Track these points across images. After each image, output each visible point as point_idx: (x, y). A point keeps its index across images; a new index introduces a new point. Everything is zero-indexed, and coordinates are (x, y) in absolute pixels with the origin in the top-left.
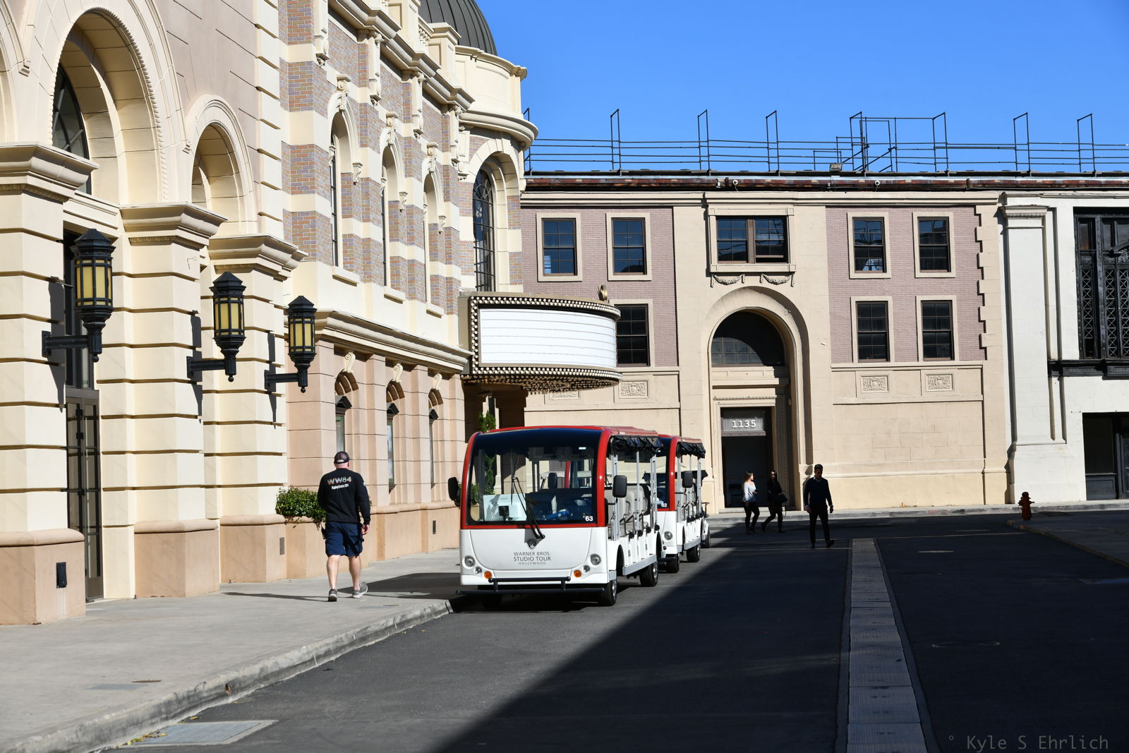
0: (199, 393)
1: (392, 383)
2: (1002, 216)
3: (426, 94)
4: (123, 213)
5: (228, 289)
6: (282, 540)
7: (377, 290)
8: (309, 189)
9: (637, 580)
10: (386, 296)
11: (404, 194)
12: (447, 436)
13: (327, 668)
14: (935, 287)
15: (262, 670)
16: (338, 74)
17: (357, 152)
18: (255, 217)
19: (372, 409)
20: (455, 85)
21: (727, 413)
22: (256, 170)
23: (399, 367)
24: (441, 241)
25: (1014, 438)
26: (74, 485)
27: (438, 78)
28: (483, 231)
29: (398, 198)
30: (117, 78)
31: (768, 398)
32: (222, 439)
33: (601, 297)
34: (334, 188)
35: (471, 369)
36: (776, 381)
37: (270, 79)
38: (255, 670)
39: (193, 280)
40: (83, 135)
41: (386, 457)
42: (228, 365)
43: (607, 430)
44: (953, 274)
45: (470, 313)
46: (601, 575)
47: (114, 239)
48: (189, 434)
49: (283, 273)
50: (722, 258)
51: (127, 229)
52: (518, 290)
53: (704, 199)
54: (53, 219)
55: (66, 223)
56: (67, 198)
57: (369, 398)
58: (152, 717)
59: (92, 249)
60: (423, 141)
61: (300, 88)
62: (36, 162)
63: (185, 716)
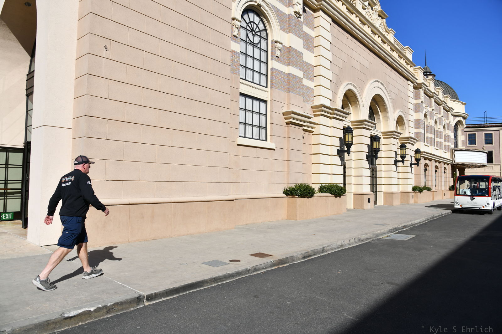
0: (397, 167)
1: (436, 166)
3: (444, 109)
4: (382, 133)
5: (403, 147)
6: (413, 196)
7: (433, 147)
8: (419, 128)
9: (497, 209)
10: (435, 149)
11: (439, 128)
12: (448, 176)
13: (425, 224)
15: (411, 223)
16: (425, 105)
17: (429, 120)
18: (408, 133)
19: (432, 171)
20: (450, 107)
22: (408, 124)
23: (438, 163)
24: (447, 138)
26: (372, 184)
27: (447, 105)
28: (456, 136)
30: (381, 107)
32: (401, 176)
33: (483, 149)
34: (424, 128)
35: (453, 163)
37: (412, 107)
38: (410, 223)
39: (395, 145)
40: (374, 118)
41: (435, 180)
42: (403, 161)
43: (491, 176)
45: (453, 152)
46: (490, 208)
47: (380, 137)
48: (394, 174)
49: (414, 144)
51: (383, 136)
52: (464, 147)
54: (368, 133)
55: (371, 135)
56: (371, 130)
57: (431, 169)
58: (388, 232)
59: (376, 139)
60: (443, 118)
61: (417, 108)
62: (365, 123)
63: (395, 232)
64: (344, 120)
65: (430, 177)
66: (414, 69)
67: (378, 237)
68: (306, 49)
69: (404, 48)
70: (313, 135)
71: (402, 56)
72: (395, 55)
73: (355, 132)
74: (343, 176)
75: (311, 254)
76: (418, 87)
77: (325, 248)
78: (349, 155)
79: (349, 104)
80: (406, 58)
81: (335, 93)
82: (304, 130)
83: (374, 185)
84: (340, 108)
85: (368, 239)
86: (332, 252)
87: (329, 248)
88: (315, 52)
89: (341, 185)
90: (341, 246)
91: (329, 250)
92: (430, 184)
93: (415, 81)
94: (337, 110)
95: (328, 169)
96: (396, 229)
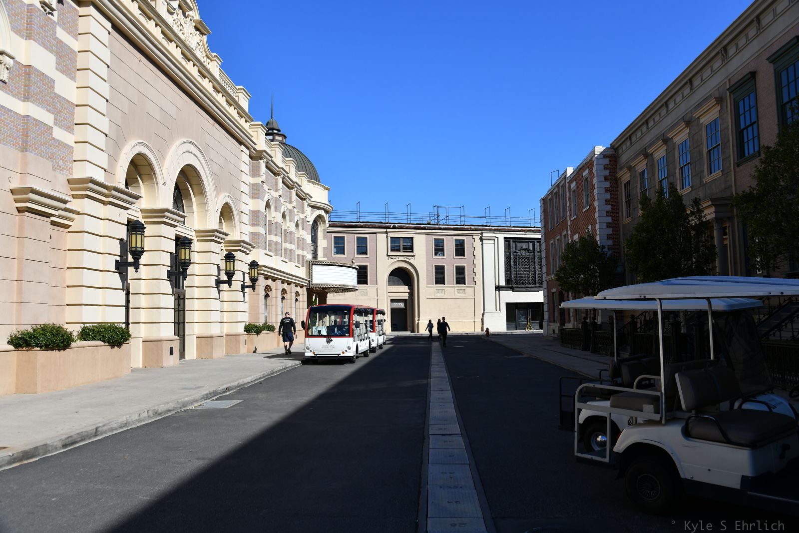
0: (219, 291)
1: (283, 289)
2: (481, 239)
3: (297, 195)
4: (196, 231)
5: (230, 257)
6: (246, 340)
7: (279, 258)
8: (258, 225)
9: (363, 355)
10: (282, 261)
11: (289, 227)
12: (301, 307)
13: (260, 383)
14: (460, 261)
15: (238, 383)
16: (268, 187)
17: (274, 213)
18: (239, 234)
19: (276, 298)
20: (306, 192)
21: (392, 301)
22: (240, 218)
23: (286, 284)
24: (301, 243)
25: (484, 310)
26: (177, 321)
27: (301, 190)
28: (314, 240)
29: (287, 228)
30: (195, 187)
31: (406, 296)
33: (353, 263)
34: (266, 225)
35: (309, 285)
36: (409, 291)
37: (246, 189)
38: (236, 383)
39: (218, 254)
40: (183, 205)
42: (229, 282)
43: (354, 306)
44: (466, 257)
45: (309, 267)
46: (351, 353)
47: (192, 240)
48: (215, 304)
49: (248, 252)
50: (392, 250)
51: (197, 237)
52: (325, 259)
53: (386, 231)
54: (172, 233)
55: (176, 234)
56: (177, 226)
57: (276, 294)
58: (201, 399)
59: (185, 243)
60: (295, 210)
61: (255, 192)
62: (167, 214)
63: (212, 399)
64: (129, 209)
65: (274, 308)
66: (252, 125)
67: (184, 407)
68: (61, 72)
69: (236, 88)
70: (69, 232)
71: (231, 102)
72: (220, 99)
73: (149, 230)
74: (125, 308)
75: (76, 440)
76: (256, 156)
77: (100, 429)
78: (136, 272)
79: (139, 179)
80: (238, 107)
81: (113, 159)
82: (53, 223)
83: (180, 325)
84: (122, 186)
85: (169, 411)
86: (111, 434)
87: (106, 428)
88: (77, 79)
89: (121, 324)
90: (126, 425)
91: (105, 432)
92: (274, 320)
93: (252, 147)
94: (116, 189)
95: (99, 297)
96: (215, 393)
